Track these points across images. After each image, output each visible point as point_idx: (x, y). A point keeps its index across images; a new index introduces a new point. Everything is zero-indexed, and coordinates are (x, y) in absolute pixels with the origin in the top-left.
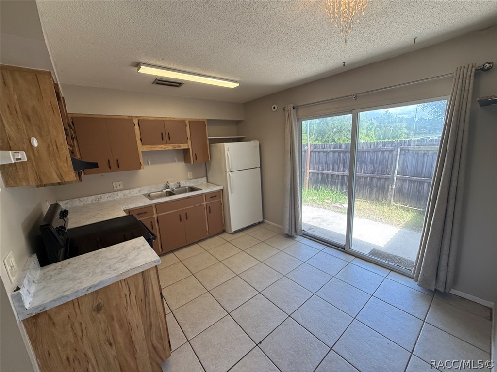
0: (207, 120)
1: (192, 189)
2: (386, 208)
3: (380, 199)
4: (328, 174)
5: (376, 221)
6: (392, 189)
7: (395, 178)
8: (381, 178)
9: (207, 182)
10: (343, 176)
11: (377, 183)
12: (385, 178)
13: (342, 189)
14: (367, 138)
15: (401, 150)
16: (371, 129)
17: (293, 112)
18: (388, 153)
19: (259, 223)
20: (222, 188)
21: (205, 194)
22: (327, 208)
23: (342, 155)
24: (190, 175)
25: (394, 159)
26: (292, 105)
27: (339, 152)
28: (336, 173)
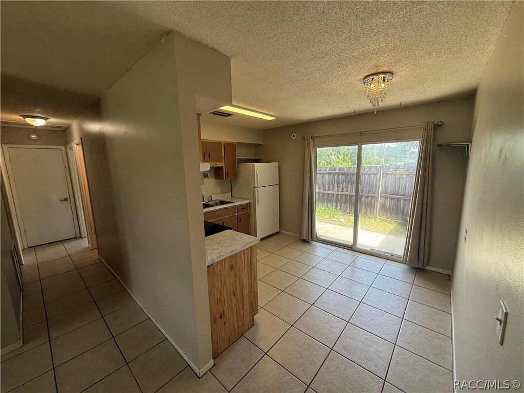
0: (237, 143)
1: (222, 203)
2: (373, 221)
3: (368, 213)
4: (324, 193)
5: (367, 230)
6: (377, 205)
7: (379, 196)
8: (369, 196)
9: (232, 196)
10: (337, 195)
11: (365, 201)
12: (372, 197)
13: (337, 206)
14: (344, 163)
15: (383, 174)
16: (347, 155)
17: (311, 140)
18: (373, 176)
19: (277, 233)
20: (249, 201)
21: (237, 207)
22: (327, 222)
23: (336, 176)
24: (219, 190)
25: (378, 180)
26: (310, 136)
27: (334, 174)
28: (332, 192)
